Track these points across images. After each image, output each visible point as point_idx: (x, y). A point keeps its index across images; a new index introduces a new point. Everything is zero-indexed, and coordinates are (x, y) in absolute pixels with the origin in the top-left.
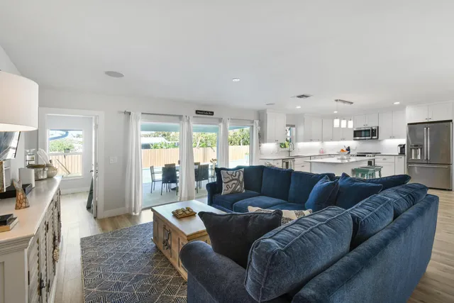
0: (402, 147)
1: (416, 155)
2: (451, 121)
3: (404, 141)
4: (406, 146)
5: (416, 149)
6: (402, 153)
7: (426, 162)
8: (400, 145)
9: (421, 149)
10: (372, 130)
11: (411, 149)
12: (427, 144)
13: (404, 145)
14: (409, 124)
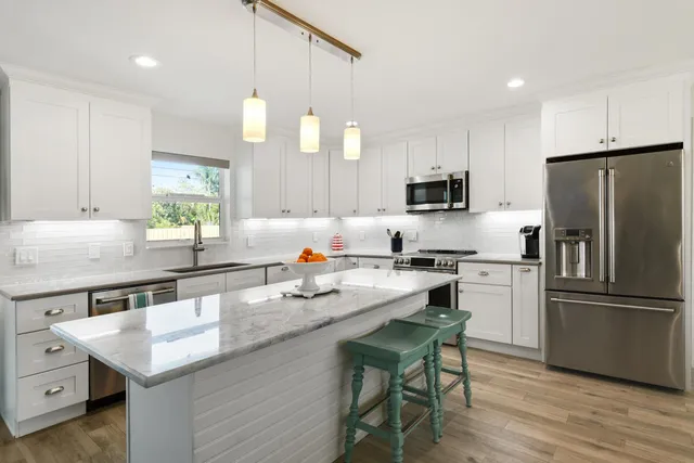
0: (531, 235)
1: (573, 263)
2: (679, 146)
3: (536, 218)
4: (542, 233)
5: (573, 245)
6: (531, 252)
7: (601, 289)
8: (525, 230)
9: (588, 243)
10: (453, 182)
11: (558, 243)
12: (608, 226)
13: (538, 228)
14: (550, 160)
